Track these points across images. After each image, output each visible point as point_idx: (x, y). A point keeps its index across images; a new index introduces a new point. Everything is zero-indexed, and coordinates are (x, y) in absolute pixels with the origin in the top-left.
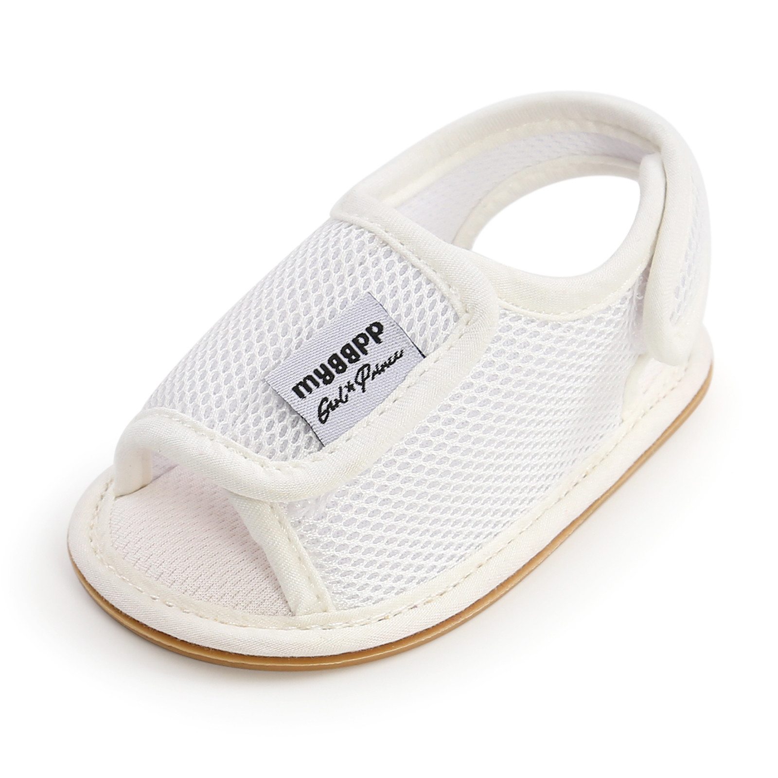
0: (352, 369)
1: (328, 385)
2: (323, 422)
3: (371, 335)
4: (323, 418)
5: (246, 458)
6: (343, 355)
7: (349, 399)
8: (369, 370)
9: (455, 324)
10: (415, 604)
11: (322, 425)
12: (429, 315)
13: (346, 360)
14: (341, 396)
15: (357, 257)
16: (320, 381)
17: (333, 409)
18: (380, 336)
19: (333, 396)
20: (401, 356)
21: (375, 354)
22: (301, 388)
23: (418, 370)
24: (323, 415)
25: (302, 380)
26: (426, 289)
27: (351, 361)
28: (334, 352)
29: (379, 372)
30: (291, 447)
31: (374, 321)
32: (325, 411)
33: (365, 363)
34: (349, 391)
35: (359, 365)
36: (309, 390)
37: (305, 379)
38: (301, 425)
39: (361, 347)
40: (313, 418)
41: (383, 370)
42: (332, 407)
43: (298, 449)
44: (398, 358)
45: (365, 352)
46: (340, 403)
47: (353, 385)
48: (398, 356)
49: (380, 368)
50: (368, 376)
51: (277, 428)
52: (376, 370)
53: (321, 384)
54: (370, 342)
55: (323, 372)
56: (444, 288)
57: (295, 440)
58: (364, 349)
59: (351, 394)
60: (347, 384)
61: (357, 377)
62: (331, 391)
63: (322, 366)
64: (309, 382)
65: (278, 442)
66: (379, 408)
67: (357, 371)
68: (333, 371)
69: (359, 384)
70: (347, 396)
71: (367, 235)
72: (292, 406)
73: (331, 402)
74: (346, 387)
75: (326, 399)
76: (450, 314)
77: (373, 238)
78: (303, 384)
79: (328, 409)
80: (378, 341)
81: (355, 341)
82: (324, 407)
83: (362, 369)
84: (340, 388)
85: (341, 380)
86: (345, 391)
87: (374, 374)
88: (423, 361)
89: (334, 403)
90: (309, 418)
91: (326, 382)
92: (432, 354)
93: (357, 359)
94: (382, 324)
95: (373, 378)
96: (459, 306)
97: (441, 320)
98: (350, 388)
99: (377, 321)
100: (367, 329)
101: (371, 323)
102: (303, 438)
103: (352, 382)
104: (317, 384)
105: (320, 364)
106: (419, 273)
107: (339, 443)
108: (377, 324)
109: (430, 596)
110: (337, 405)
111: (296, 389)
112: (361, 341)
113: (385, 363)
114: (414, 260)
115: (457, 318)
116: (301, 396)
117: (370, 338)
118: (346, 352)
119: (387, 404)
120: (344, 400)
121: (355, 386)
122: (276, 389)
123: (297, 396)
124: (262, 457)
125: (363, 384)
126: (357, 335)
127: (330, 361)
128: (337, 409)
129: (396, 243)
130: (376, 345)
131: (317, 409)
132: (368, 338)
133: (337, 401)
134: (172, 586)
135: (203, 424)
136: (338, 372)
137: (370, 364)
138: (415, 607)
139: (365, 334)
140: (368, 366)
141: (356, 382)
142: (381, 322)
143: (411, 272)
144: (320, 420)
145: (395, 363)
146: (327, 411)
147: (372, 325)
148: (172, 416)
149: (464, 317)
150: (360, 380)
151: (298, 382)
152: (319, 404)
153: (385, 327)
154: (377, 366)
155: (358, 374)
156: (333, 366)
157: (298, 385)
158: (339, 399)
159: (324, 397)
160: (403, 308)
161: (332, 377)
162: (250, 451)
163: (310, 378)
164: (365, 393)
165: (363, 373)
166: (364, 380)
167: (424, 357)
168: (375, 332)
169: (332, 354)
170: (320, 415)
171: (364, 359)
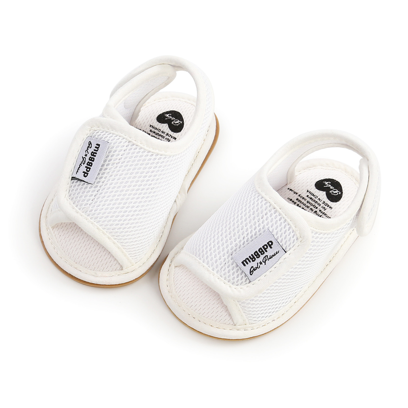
0: (262, 257)
1: (254, 262)
2: (251, 275)
3: (269, 245)
4: (251, 273)
5: (225, 283)
6: (259, 251)
7: (260, 267)
8: (267, 257)
9: (297, 241)
11: (251, 276)
12: (288, 237)
13: (260, 254)
14: (257, 266)
15: (264, 212)
16: (251, 260)
17: (255, 270)
18: (272, 246)
19: (255, 266)
20: (278, 252)
22: (245, 262)
23: (283, 257)
24: (251, 272)
25: (245, 259)
26: (288, 227)
27: (262, 254)
28: (256, 250)
29: (270, 258)
30: (240, 282)
31: (270, 240)
32: (252, 271)
33: (266, 255)
34: (260, 264)
35: (264, 255)
36: (247, 263)
37: (246, 259)
38: (243, 275)
39: (265, 249)
40: (248, 273)
41: (272, 257)
42: (254, 270)
43: (242, 282)
44: (277, 253)
45: (266, 251)
46: (257, 269)
47: (262, 262)
48: (277, 252)
49: (271, 257)
50: (267, 259)
51: (236, 275)
52: (269, 257)
54: (268, 248)
55: (252, 257)
56: (294, 228)
57: (241, 279)
58: (266, 250)
59: (261, 265)
60: (260, 262)
61: (263, 259)
62: (254, 264)
63: (252, 255)
64: (247, 260)
65: (236, 279)
66: (270, 270)
67: (263, 258)
68: (256, 257)
69: (264, 262)
70: (259, 266)
71: (268, 204)
72: (241, 269)
73: (254, 268)
74: (259, 263)
75: (252, 267)
76: (295, 238)
77: (270, 205)
78: (245, 261)
79: (253, 270)
80: (271, 248)
81: (263, 247)
82: (252, 270)
83: (265, 257)
84: (258, 263)
85: (258, 260)
86: (259, 264)
87: (269, 259)
88: (285, 254)
89: (255, 268)
90: (247, 273)
91: (253, 261)
92: (288, 251)
93: (264, 254)
94: (273, 242)
95: (268, 260)
96: (298, 235)
97: (292, 239)
98: (261, 263)
99: (271, 240)
100: (267, 243)
101: (269, 241)
102: (244, 279)
103: (262, 261)
104: (250, 261)
105: (251, 254)
106: (285, 220)
107: (256, 281)
108: (271, 242)
109: (279, 316)
110: (256, 269)
111: (243, 263)
112: (265, 247)
113: (273, 255)
114: (284, 216)
115: (297, 239)
116: (244, 265)
118: (260, 251)
119: (273, 269)
120: (259, 267)
121: (263, 263)
122: (236, 262)
123: (243, 265)
124: (230, 284)
125: (265, 262)
126: (264, 245)
127: (255, 253)
128: (256, 270)
129: (278, 208)
130: (270, 249)
131: (249, 270)
132: (268, 246)
133: (256, 268)
134: (195, 311)
135: (210, 269)
136: (257, 258)
137: (268, 255)
138: (274, 320)
139: (267, 245)
140: (267, 256)
141: (263, 261)
142: (272, 241)
143: (282, 220)
144: (250, 274)
145: (276, 255)
146: (253, 271)
147: (269, 242)
149: (300, 239)
150: (264, 261)
151: (243, 260)
152: (250, 268)
153: (273, 243)
154: (270, 256)
155: (264, 259)
156: (256, 255)
157: (243, 261)
158: (257, 267)
159: (252, 266)
160: (279, 235)
161: (255, 259)
162: (226, 281)
163: (247, 259)
164: (266, 265)
165: (265, 258)
166: (265, 261)
167: (286, 252)
168: (270, 244)
169: (255, 251)
170: (250, 272)
171: (266, 254)
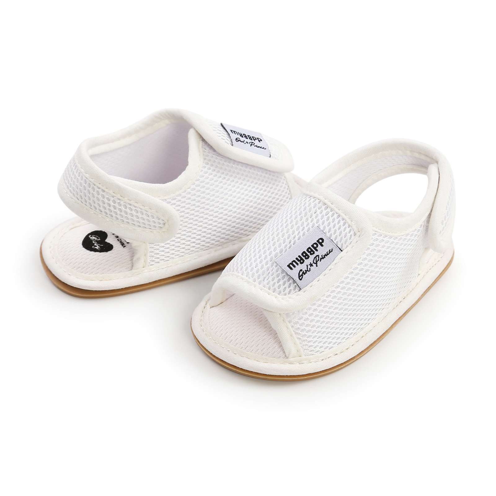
0: (312, 257)
1: (302, 264)
2: (301, 280)
3: (319, 243)
4: (301, 278)
5: (269, 294)
6: (308, 252)
7: (311, 270)
8: (319, 257)
9: (354, 237)
10: (337, 353)
11: (300, 281)
12: (343, 233)
13: (309, 254)
14: (307, 269)
15: (313, 210)
17: (305, 274)
18: (323, 244)
19: (304, 269)
20: (332, 251)
21: (321, 251)
22: (291, 266)
23: (339, 256)
24: (300, 277)
25: (291, 262)
26: (342, 223)
27: (311, 254)
28: (304, 251)
29: (323, 258)
30: (287, 290)
33: (317, 255)
34: (311, 266)
35: (314, 255)
36: (294, 266)
37: (292, 262)
38: (291, 281)
39: (315, 248)
40: (296, 278)
41: (324, 257)
43: (290, 290)
44: (331, 252)
45: (317, 250)
46: (307, 272)
47: (312, 264)
48: (331, 251)
50: (318, 260)
51: (281, 282)
53: (299, 264)
54: (318, 246)
55: (299, 259)
56: (350, 222)
57: (289, 287)
58: (316, 249)
59: (312, 268)
60: (310, 264)
61: (314, 260)
62: (303, 267)
63: (299, 256)
64: (294, 263)
65: (282, 288)
66: (324, 273)
67: (314, 258)
68: (304, 258)
69: (315, 263)
70: (310, 269)
72: (287, 273)
73: (303, 271)
74: (309, 265)
75: (301, 270)
76: (352, 233)
78: (292, 264)
79: (302, 274)
80: (322, 246)
81: (312, 246)
82: (301, 273)
83: (316, 257)
84: (307, 265)
85: (307, 262)
86: (309, 267)
87: (321, 259)
88: (341, 253)
89: (305, 272)
92: (345, 250)
93: (314, 253)
95: (321, 261)
96: (356, 229)
97: (349, 235)
98: (311, 265)
99: (321, 237)
100: (317, 241)
101: (319, 238)
102: (293, 286)
103: (312, 263)
104: (297, 264)
105: (298, 256)
106: (339, 216)
107: (307, 288)
108: (322, 239)
109: (342, 350)
110: (306, 273)
111: (289, 266)
112: (315, 246)
113: (325, 254)
114: (337, 210)
115: (355, 234)
116: (291, 269)
117: (319, 244)
118: (309, 250)
119: (327, 271)
120: (309, 270)
121: (313, 264)
122: (281, 266)
123: (289, 269)
124: (276, 294)
125: (316, 263)
126: (313, 243)
127: (302, 254)
128: (306, 274)
131: (298, 274)
132: (318, 245)
134: (236, 346)
135: (251, 280)
136: (306, 259)
137: (319, 255)
138: (337, 354)
139: (316, 243)
140: (318, 256)
141: (314, 263)
142: (323, 238)
143: (336, 216)
144: (299, 279)
145: (330, 254)
146: (302, 275)
147: (319, 239)
148: (237, 277)
149: (358, 234)
150: (315, 262)
151: (289, 263)
152: (299, 272)
153: (324, 240)
154: (322, 256)
155: (314, 259)
156: (304, 256)
157: (289, 264)
158: (307, 270)
159: (301, 269)
160: (332, 231)
161: (304, 261)
162: (271, 292)
163: (294, 261)
164: (317, 267)
165: (316, 259)
166: (317, 262)
167: (342, 251)
168: (321, 242)
169: (303, 251)
170: (299, 277)
171: (316, 253)
